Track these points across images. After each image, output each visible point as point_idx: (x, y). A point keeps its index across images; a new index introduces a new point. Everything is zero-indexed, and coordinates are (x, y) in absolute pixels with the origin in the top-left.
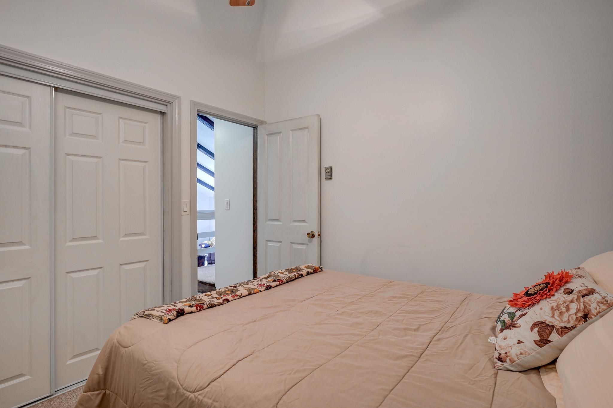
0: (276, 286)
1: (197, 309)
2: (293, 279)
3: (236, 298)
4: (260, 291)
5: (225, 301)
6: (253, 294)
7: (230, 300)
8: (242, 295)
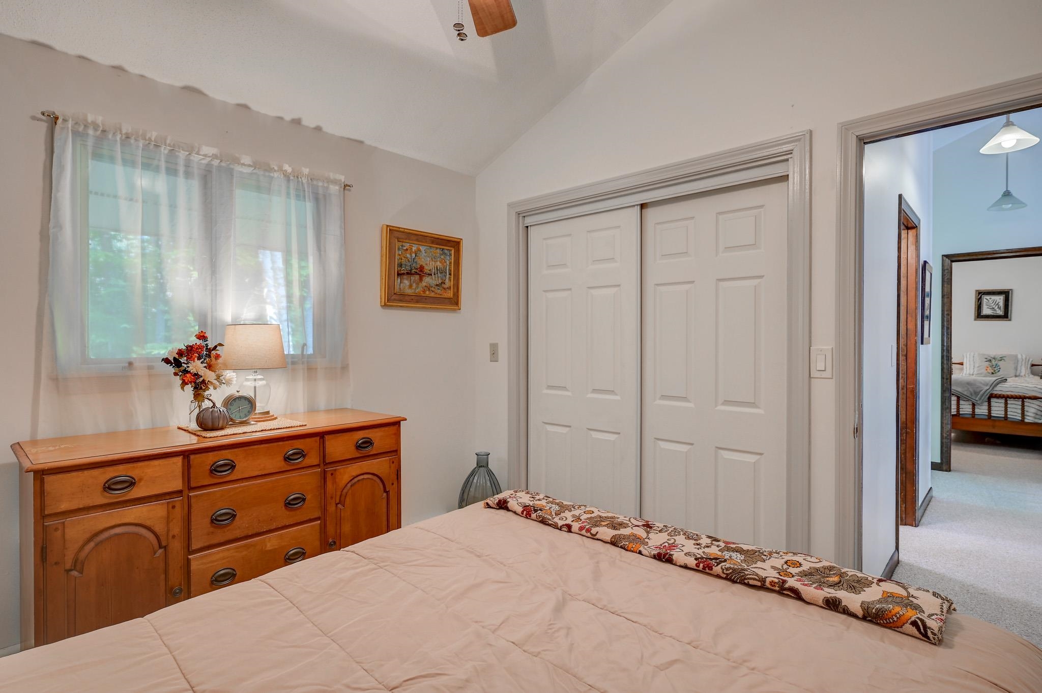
0: (685, 567)
1: (522, 513)
2: (751, 582)
3: (584, 532)
4: (640, 553)
5: (565, 527)
6: (621, 547)
7: (573, 530)
8: (597, 536)
